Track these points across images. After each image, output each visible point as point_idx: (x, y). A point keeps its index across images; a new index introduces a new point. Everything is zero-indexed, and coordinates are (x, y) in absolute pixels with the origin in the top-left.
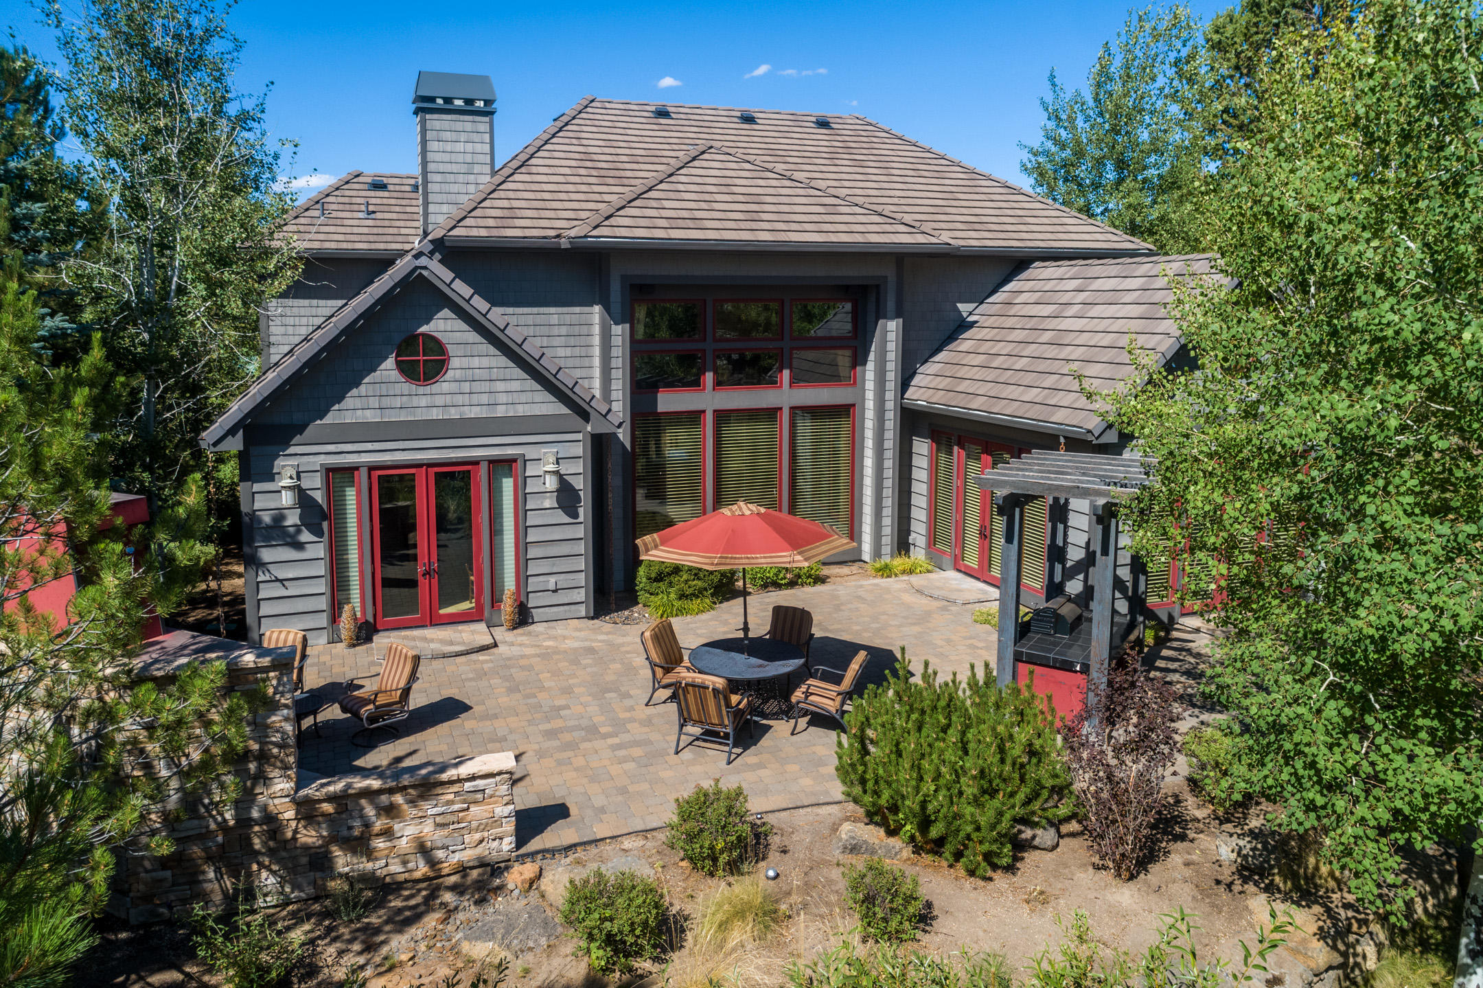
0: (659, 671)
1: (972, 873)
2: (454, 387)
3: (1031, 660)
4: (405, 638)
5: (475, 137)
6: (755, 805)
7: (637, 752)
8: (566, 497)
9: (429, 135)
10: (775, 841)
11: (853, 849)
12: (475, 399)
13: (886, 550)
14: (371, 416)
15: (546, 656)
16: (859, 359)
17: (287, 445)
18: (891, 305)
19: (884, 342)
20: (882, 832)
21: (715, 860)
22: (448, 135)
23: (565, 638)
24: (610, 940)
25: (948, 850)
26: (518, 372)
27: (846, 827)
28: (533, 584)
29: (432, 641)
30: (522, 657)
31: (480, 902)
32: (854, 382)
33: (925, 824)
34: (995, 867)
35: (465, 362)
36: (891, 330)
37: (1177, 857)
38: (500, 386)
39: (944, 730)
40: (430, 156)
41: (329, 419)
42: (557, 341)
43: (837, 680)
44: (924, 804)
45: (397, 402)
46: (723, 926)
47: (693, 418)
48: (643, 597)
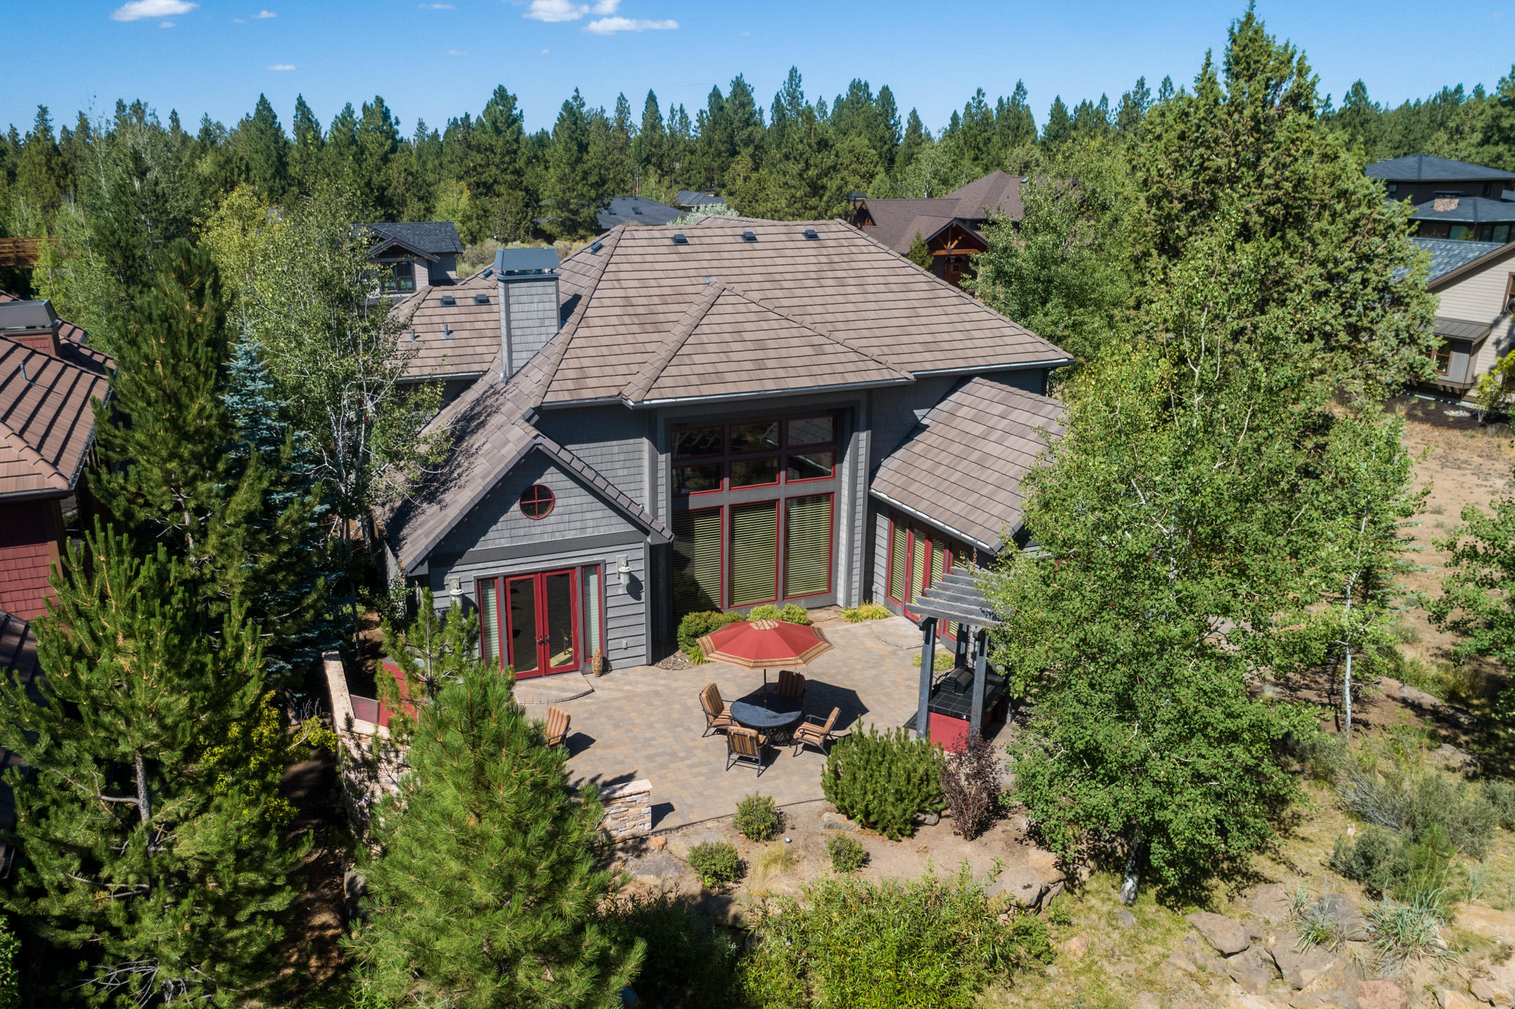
0: (711, 718)
1: (891, 838)
2: (558, 519)
3: (938, 711)
4: (532, 686)
5: (545, 298)
6: (778, 802)
7: (704, 769)
8: (634, 587)
9: (512, 300)
10: (789, 823)
11: (830, 826)
12: (572, 525)
13: (855, 599)
14: (505, 543)
15: (629, 697)
16: (838, 458)
17: (452, 566)
18: (862, 420)
19: (857, 448)
20: (845, 817)
21: (759, 834)
22: (525, 299)
23: (637, 683)
24: (715, 874)
25: (880, 826)
26: (600, 505)
27: (827, 815)
28: (611, 645)
29: (550, 688)
30: (615, 699)
31: (638, 856)
32: (835, 476)
33: (867, 814)
34: (903, 835)
35: (565, 502)
36: (862, 439)
37: (1000, 827)
38: (589, 515)
39: (881, 763)
40: (513, 316)
41: (477, 548)
42: (617, 465)
43: (822, 724)
44: (867, 806)
45: (522, 532)
46: (766, 866)
47: (715, 511)
48: (682, 646)
